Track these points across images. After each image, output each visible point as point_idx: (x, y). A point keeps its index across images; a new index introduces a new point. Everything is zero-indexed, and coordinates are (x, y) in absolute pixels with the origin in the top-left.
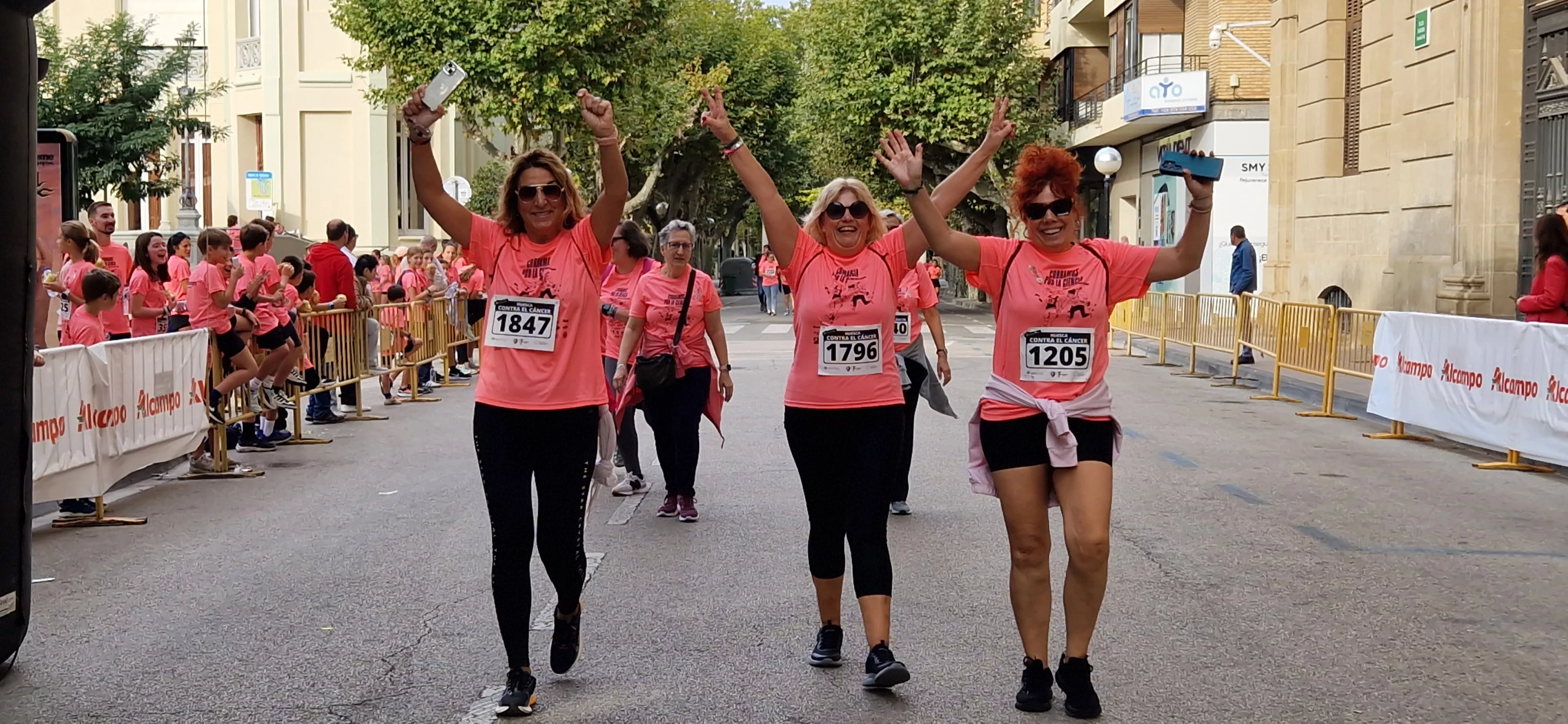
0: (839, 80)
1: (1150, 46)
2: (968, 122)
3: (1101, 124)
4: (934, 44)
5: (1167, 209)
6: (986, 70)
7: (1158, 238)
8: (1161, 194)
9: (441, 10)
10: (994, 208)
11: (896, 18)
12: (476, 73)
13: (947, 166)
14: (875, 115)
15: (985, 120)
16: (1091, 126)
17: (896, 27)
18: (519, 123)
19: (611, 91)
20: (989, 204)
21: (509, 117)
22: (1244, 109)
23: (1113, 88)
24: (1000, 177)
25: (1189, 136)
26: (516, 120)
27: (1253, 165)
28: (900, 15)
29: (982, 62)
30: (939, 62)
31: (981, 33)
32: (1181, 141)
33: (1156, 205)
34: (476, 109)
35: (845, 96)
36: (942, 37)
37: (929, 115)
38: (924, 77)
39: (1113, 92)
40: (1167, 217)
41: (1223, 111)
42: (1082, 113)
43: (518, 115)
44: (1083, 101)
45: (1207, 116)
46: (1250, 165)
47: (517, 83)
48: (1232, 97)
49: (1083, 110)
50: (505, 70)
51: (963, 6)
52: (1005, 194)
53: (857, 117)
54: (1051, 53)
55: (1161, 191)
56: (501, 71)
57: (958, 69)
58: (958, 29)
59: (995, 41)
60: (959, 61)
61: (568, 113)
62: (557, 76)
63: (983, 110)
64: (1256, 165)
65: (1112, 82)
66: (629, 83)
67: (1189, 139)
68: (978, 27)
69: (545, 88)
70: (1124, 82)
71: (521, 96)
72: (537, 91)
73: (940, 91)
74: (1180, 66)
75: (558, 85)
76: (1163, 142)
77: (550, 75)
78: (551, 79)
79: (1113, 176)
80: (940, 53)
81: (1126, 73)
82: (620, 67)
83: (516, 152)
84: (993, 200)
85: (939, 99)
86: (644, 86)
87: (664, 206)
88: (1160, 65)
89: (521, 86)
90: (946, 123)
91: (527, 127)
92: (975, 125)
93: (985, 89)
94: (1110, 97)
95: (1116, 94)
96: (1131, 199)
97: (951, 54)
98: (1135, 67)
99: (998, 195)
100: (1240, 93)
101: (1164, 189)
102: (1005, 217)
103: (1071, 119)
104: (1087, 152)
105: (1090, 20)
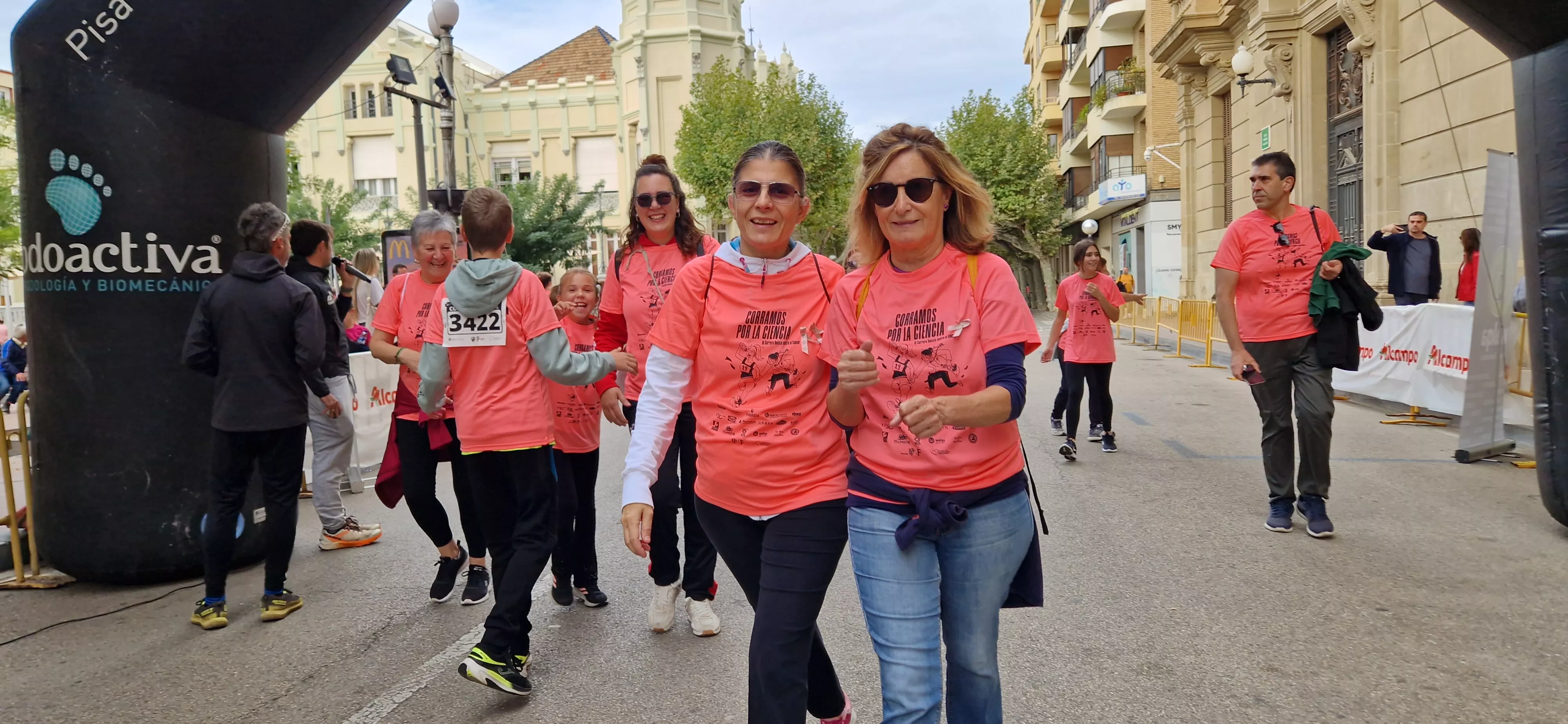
1: (1115, 163)
2: (1014, 210)
3: (1088, 208)
4: (993, 169)
5: (1128, 253)
6: (1023, 181)
8: (1124, 245)
9: (728, 165)
15: (1023, 209)
16: (1083, 209)
17: (973, 160)
20: (1028, 254)
22: (1168, 195)
23: (1094, 187)
24: (1033, 240)
25: (1138, 211)
27: (1174, 226)
28: (975, 155)
29: (1021, 177)
30: (996, 178)
31: (1019, 161)
32: (1133, 214)
33: (1121, 251)
36: (998, 165)
39: (1094, 189)
40: (1127, 257)
41: (1156, 196)
42: (1078, 203)
44: (1079, 196)
45: (1146, 200)
48: (1161, 188)
49: (1079, 201)
51: (1009, 146)
52: (1037, 248)
54: (1062, 171)
55: (1123, 243)
57: (1006, 182)
58: (1006, 161)
59: (1028, 166)
60: (1008, 177)
63: (1023, 203)
65: (1093, 184)
67: (1138, 213)
68: (1018, 158)
70: (1100, 183)
73: (998, 195)
74: (1131, 173)
76: (1123, 216)
79: (1096, 236)
80: (997, 174)
81: (1101, 179)
82: (822, 190)
84: (1030, 252)
88: (1120, 173)
92: (1017, 212)
93: (1024, 192)
94: (1092, 193)
95: (1095, 191)
96: (1109, 248)
97: (1003, 174)
99: (1033, 249)
100: (1166, 186)
101: (1125, 242)
102: (1038, 262)
103: (1073, 206)
104: (1079, 223)
105: (1081, 152)
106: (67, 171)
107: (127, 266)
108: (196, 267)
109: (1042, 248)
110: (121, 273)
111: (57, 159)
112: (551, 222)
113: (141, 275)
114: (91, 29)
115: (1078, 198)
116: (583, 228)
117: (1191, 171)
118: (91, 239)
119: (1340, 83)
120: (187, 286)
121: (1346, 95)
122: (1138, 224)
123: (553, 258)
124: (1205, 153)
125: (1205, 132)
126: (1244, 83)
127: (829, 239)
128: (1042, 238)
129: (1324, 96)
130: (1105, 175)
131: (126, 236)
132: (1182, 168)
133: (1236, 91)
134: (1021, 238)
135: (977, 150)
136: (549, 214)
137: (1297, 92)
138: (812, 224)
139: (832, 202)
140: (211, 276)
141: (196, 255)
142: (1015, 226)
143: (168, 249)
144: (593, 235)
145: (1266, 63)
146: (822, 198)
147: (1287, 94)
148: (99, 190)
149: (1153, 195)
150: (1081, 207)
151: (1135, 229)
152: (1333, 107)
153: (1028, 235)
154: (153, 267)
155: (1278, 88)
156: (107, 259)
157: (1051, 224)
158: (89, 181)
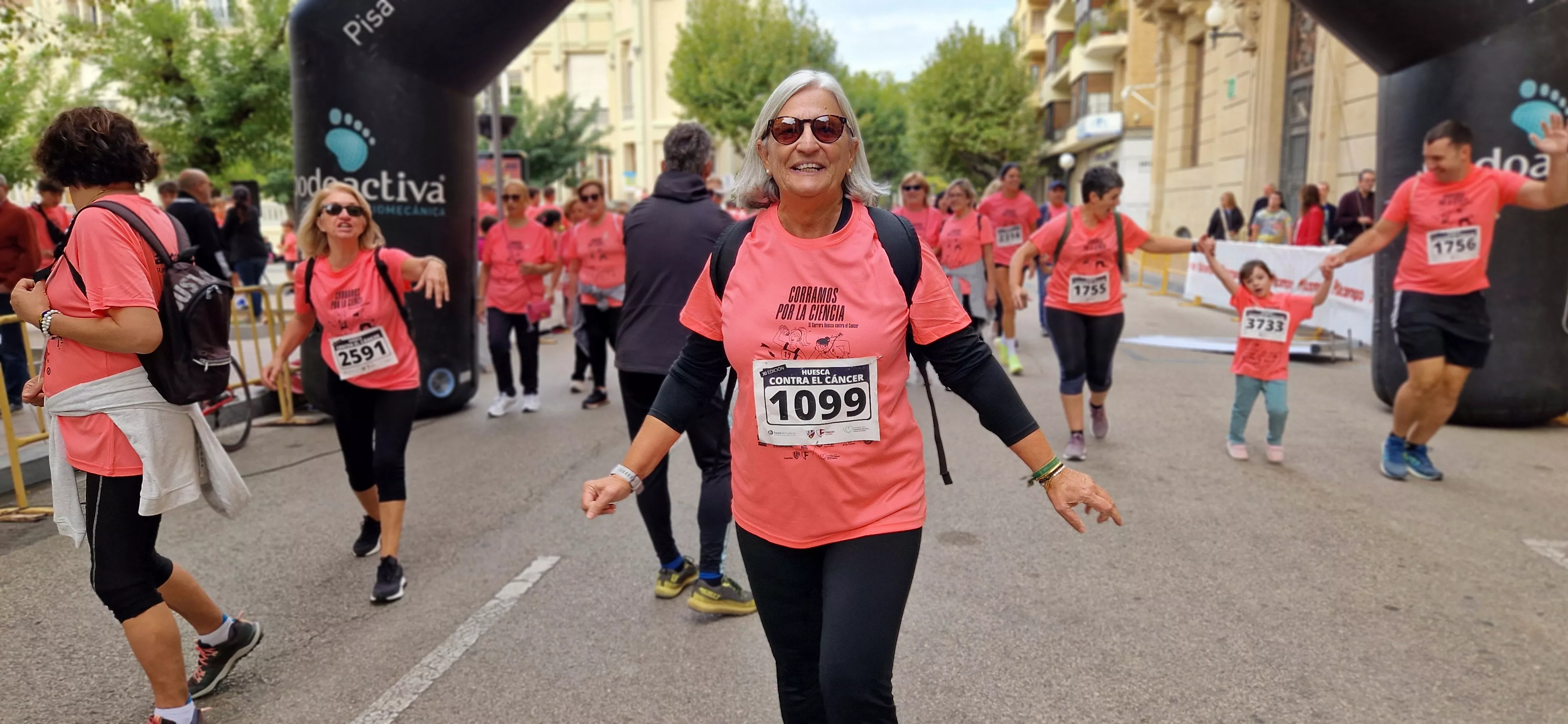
0: (928, 121)
1: (1094, 100)
2: (995, 141)
3: (1066, 142)
4: (977, 100)
6: (1006, 114)
11: (957, 87)
14: (947, 139)
15: (1004, 140)
16: (1061, 143)
17: (958, 91)
22: (1142, 133)
23: (1073, 123)
25: (1112, 147)
27: (1146, 163)
29: (1003, 109)
30: (980, 110)
31: (1002, 93)
32: (1108, 151)
34: (739, 139)
35: (931, 129)
36: (982, 96)
37: (975, 138)
38: (973, 118)
41: (1132, 133)
42: (1057, 137)
45: (1122, 137)
48: (1136, 126)
49: (1058, 134)
51: (993, 80)
53: (937, 140)
54: (1043, 104)
58: (990, 94)
59: (1010, 99)
65: (1072, 120)
67: (1112, 149)
68: (1001, 90)
70: (1078, 119)
73: (981, 126)
74: (1108, 110)
76: (1099, 151)
80: (981, 106)
81: (1080, 113)
85: (981, 129)
88: (1098, 111)
90: (984, 142)
92: (998, 143)
93: (1005, 124)
94: (1071, 127)
95: (1074, 126)
97: (987, 106)
100: (1141, 124)
103: (1051, 140)
104: (1056, 157)
105: (1063, 86)
106: (343, 125)
107: (385, 196)
108: (430, 198)
110: (380, 201)
111: (335, 116)
113: (394, 203)
114: (363, 22)
115: (1057, 132)
116: (583, 149)
117: (1165, 113)
118: (360, 175)
119: (1299, 41)
120: (424, 211)
121: (1304, 53)
122: (1113, 158)
123: (554, 175)
124: (1178, 96)
125: (1179, 77)
126: (1216, 36)
129: (1284, 53)
130: (1084, 111)
131: (384, 175)
132: (1156, 108)
133: (1209, 42)
135: (962, 81)
137: (1261, 49)
140: (438, 205)
141: (430, 189)
142: (996, 157)
143: (412, 185)
145: (1236, 18)
147: (1252, 49)
148: (366, 140)
149: (1128, 134)
150: (1060, 141)
152: (1291, 64)
154: (402, 198)
155: (1244, 43)
156: (372, 190)
157: (1030, 155)
158: (360, 133)
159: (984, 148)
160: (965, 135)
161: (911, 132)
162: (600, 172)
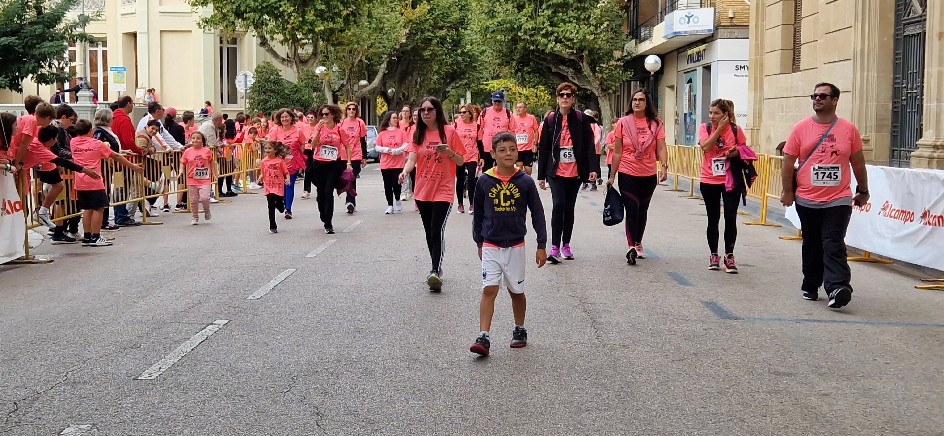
0: (492, 13)
3: (653, 41)
5: (692, 94)
7: (686, 112)
8: (689, 84)
10: (588, 92)
12: (262, 7)
13: (560, 67)
14: (515, 35)
15: (582, 38)
16: (647, 42)
18: (290, 39)
19: (348, 19)
20: (585, 90)
21: (284, 34)
22: (737, 32)
23: (659, 19)
24: (591, 74)
25: (704, 48)
26: (288, 37)
27: (742, 66)
29: (581, 1)
32: (699, 52)
33: (685, 91)
34: (265, 29)
35: (496, 23)
37: (548, 35)
38: (545, 11)
39: (659, 21)
40: (692, 99)
41: (724, 32)
42: (643, 34)
43: (289, 34)
44: (643, 26)
45: (715, 36)
46: (741, 66)
47: (289, 14)
48: (730, 24)
49: (643, 32)
50: (281, 6)
52: (595, 84)
53: (503, 36)
55: (688, 83)
56: (278, 6)
57: (565, 6)
61: (322, 33)
62: (313, 9)
63: (582, 32)
64: (744, 66)
65: (659, 14)
66: (359, 14)
67: (704, 50)
69: (306, 17)
70: (665, 15)
71: (291, 22)
72: (301, 19)
73: (555, 20)
74: (700, 5)
75: (314, 15)
76: (690, 52)
77: (310, 8)
78: (310, 11)
79: (660, 73)
81: (667, 9)
82: (355, 4)
83: (290, 56)
84: (588, 87)
85: (554, 25)
86: (370, 16)
87: (393, 91)
88: (687, 4)
89: (292, 15)
90: (558, 41)
91: (296, 41)
92: (575, 41)
94: (658, 24)
95: (661, 22)
96: (672, 87)
98: (672, 5)
99: (591, 85)
100: (735, 22)
101: (690, 81)
102: (597, 99)
103: (637, 38)
104: (643, 57)
109: (601, 84)
112: (22, 26)
115: (643, 29)
116: (63, 38)
122: (703, 62)
123: (23, 70)
127: (361, 61)
128: (601, 72)
132: (752, 3)
134: (578, 71)
136: (20, 17)
138: (341, 44)
139: (364, 20)
142: (572, 58)
144: (73, 43)
146: (353, 14)
149: (721, 32)
150: (645, 39)
151: (701, 67)
153: (586, 70)
157: (612, 56)
159: (558, 47)
160: (536, 30)
161: (475, 26)
162: (94, 68)
